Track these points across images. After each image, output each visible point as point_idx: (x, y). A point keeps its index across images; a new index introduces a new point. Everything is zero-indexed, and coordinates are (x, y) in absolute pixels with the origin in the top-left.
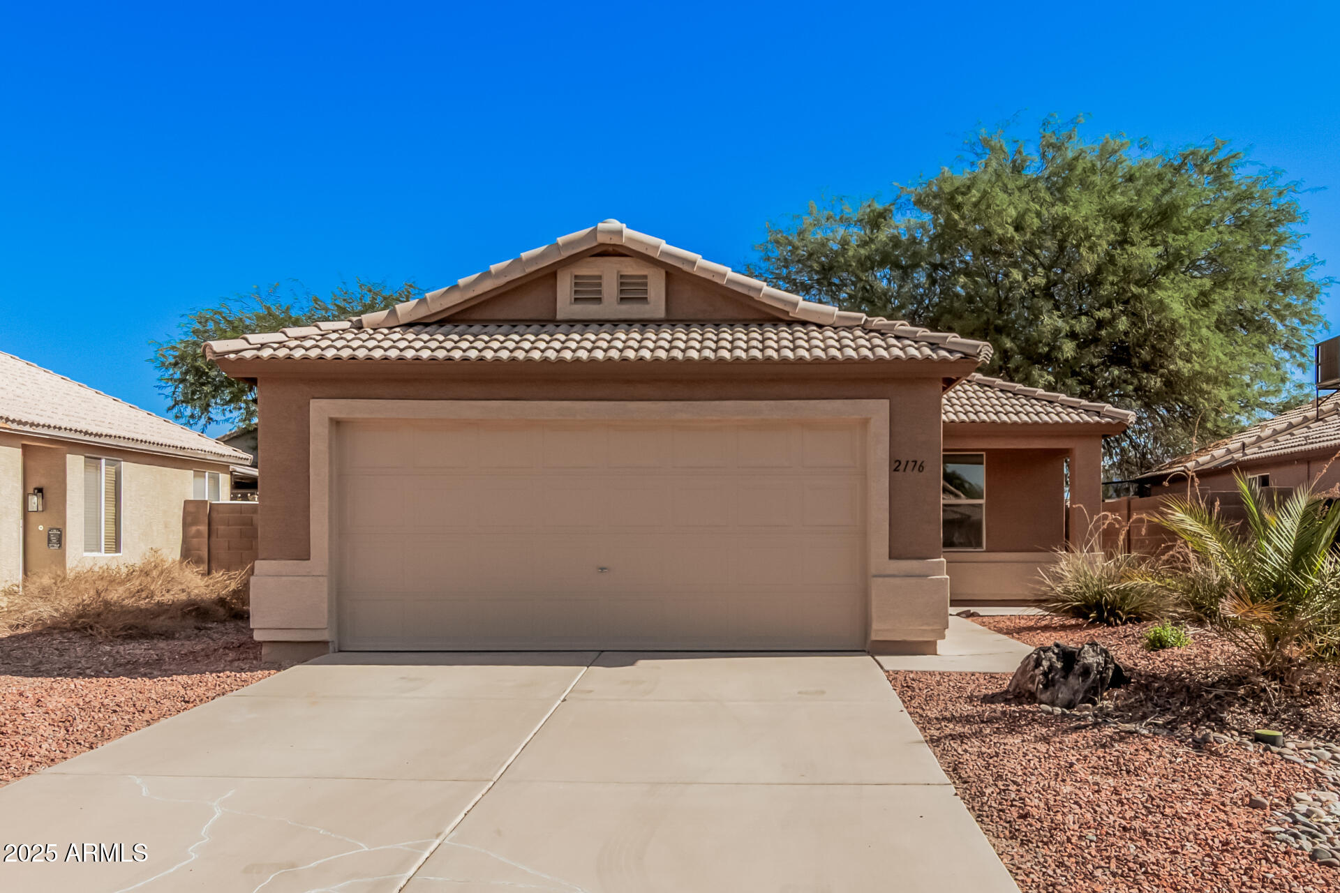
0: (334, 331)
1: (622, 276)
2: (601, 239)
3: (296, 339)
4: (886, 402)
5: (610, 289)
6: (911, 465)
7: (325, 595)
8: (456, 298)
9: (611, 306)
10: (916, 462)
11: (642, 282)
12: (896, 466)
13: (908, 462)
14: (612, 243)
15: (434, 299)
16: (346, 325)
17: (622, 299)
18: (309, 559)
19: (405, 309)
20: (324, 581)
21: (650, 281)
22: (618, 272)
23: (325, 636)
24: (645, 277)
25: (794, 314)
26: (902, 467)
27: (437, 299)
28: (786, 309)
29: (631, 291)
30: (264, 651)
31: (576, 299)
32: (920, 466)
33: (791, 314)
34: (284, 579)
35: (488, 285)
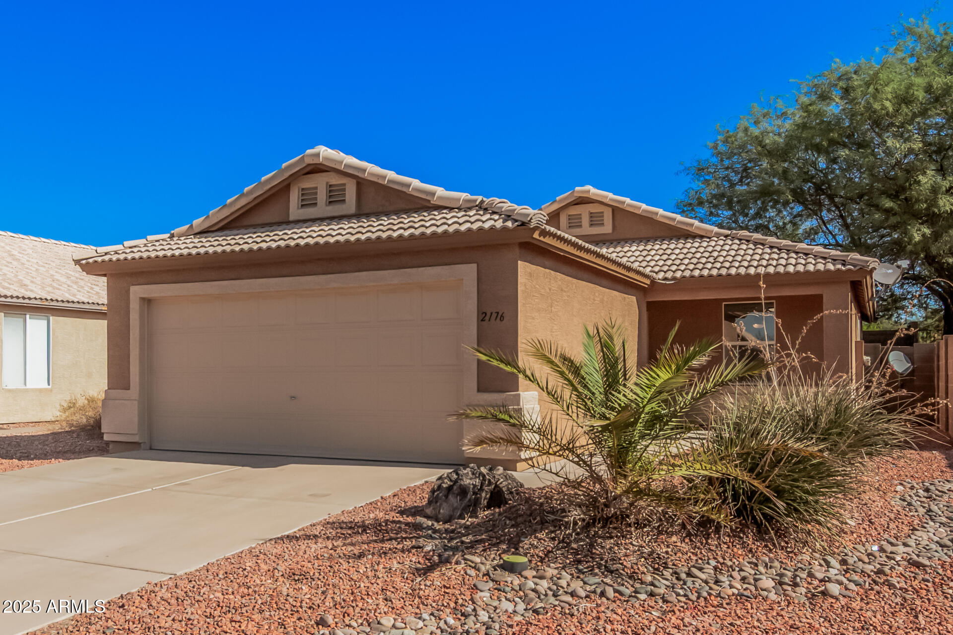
0: (156, 241)
1: (330, 186)
2: (308, 161)
3: (130, 248)
4: (474, 266)
5: (322, 196)
6: (494, 315)
7: (136, 412)
8: (226, 213)
9: (322, 208)
10: (498, 313)
11: (342, 188)
12: (483, 317)
13: (492, 313)
14: (314, 162)
15: (213, 215)
16: (166, 236)
17: (330, 202)
18: (129, 389)
19: (198, 222)
20: (136, 403)
21: (347, 187)
22: (327, 183)
23: (136, 439)
24: (344, 185)
25: (434, 201)
26: (487, 318)
27: (217, 214)
28: (428, 198)
29: (335, 196)
30: (111, 446)
31: (302, 206)
32: (501, 316)
33: (432, 202)
34: (117, 401)
35: (243, 201)
